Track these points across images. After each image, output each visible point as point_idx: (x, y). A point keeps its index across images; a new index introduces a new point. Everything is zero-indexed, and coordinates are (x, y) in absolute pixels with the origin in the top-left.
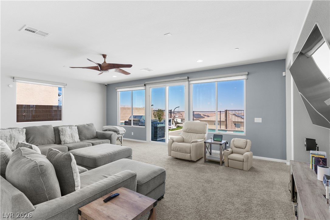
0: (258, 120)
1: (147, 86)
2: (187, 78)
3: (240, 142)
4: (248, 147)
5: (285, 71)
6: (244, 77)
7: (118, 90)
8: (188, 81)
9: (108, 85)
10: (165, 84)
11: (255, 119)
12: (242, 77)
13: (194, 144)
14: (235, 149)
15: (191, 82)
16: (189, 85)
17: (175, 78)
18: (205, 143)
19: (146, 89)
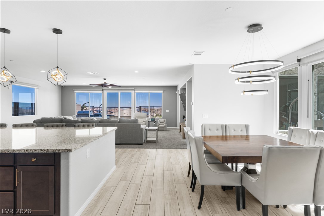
0: (167, 111)
1: (104, 91)
2: (134, 89)
3: (162, 120)
4: (165, 122)
5: (177, 91)
6: (162, 92)
8: (134, 91)
9: (65, 86)
10: (118, 91)
11: (166, 111)
12: (161, 92)
13: (145, 122)
14: (160, 123)
15: (136, 91)
16: (134, 93)
17: (126, 88)
18: (148, 122)
19: (103, 93)
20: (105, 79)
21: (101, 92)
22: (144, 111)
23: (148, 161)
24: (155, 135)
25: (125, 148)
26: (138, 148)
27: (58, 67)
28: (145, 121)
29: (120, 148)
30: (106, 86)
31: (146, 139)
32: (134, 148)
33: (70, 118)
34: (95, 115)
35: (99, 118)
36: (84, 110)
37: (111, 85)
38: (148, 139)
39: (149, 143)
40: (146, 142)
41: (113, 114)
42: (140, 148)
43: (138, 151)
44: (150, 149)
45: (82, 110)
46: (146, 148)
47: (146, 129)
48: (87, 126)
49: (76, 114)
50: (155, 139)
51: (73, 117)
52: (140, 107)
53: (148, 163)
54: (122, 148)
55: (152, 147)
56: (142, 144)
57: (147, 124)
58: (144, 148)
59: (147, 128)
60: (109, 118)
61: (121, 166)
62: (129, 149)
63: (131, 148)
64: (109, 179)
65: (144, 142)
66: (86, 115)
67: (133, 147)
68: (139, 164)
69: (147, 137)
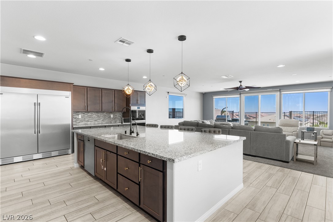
1: (242, 95)
2: (279, 89)
3: (329, 132)
6: (329, 90)
7: (214, 97)
8: (280, 92)
9: (205, 93)
10: (257, 94)
14: (324, 136)
15: (282, 93)
16: (280, 94)
17: (268, 90)
18: (302, 132)
19: (240, 97)
20: (241, 82)
21: (239, 96)
22: (298, 117)
23: (296, 191)
24: (313, 152)
25: (261, 163)
26: (281, 167)
27: (182, 73)
28: (297, 131)
29: (254, 161)
30: (241, 89)
31: (295, 156)
32: (275, 165)
33: (208, 122)
34: (233, 120)
35: (237, 123)
36: (223, 115)
37: (247, 87)
38: (300, 157)
39: (301, 163)
40: (295, 160)
41: (254, 120)
42: (284, 167)
43: (280, 171)
44: (300, 172)
45: (222, 114)
46: (294, 169)
47: (295, 143)
48: (213, 132)
49: (215, 118)
50: (312, 159)
51: (210, 122)
52: (291, 112)
53: (294, 194)
54: (257, 162)
55: (304, 170)
56: (288, 162)
57: (300, 135)
58: (291, 169)
59: (297, 141)
60: (247, 124)
61: (251, 186)
62: (267, 166)
63: (269, 164)
64: (232, 199)
65: (292, 159)
66: (224, 119)
67: (273, 163)
68: (278, 191)
69: (297, 154)
